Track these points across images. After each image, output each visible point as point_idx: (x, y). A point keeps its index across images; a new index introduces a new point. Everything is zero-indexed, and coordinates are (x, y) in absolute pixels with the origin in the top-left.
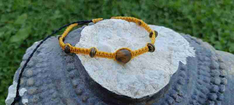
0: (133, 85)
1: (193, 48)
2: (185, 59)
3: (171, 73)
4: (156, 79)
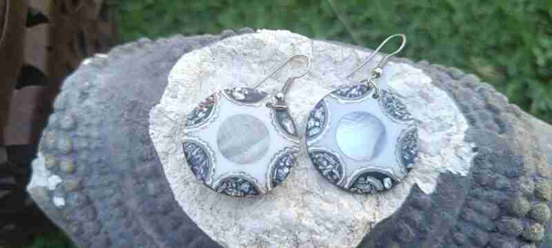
0: (269, 236)
1: (473, 145)
2: (436, 175)
3: (375, 218)
4: (328, 229)
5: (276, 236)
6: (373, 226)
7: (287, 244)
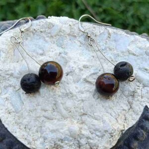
0: (62, 142)
3: (124, 127)
4: (97, 136)
5: (67, 142)
6: (124, 132)
7: (73, 146)
